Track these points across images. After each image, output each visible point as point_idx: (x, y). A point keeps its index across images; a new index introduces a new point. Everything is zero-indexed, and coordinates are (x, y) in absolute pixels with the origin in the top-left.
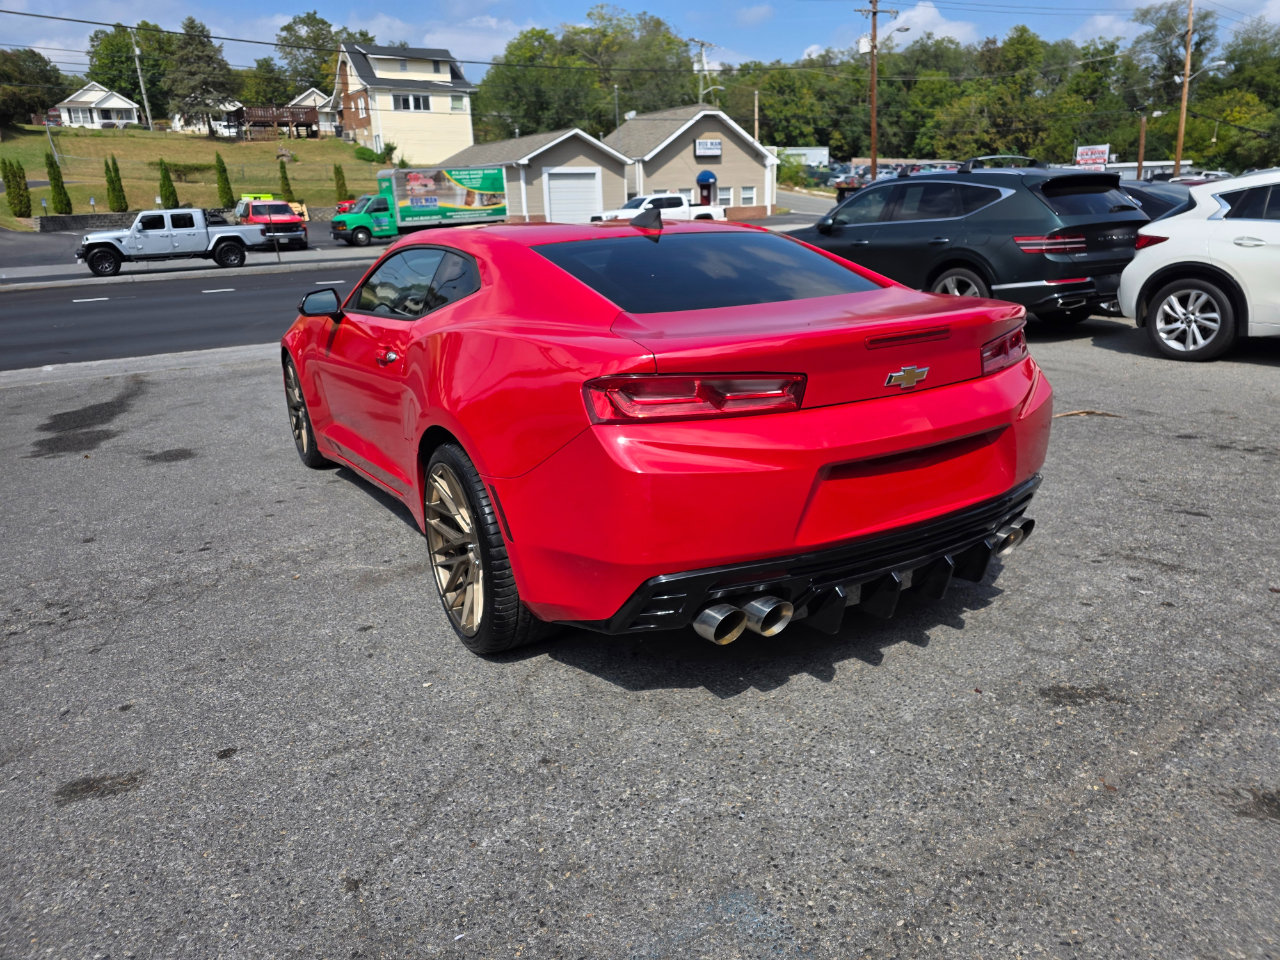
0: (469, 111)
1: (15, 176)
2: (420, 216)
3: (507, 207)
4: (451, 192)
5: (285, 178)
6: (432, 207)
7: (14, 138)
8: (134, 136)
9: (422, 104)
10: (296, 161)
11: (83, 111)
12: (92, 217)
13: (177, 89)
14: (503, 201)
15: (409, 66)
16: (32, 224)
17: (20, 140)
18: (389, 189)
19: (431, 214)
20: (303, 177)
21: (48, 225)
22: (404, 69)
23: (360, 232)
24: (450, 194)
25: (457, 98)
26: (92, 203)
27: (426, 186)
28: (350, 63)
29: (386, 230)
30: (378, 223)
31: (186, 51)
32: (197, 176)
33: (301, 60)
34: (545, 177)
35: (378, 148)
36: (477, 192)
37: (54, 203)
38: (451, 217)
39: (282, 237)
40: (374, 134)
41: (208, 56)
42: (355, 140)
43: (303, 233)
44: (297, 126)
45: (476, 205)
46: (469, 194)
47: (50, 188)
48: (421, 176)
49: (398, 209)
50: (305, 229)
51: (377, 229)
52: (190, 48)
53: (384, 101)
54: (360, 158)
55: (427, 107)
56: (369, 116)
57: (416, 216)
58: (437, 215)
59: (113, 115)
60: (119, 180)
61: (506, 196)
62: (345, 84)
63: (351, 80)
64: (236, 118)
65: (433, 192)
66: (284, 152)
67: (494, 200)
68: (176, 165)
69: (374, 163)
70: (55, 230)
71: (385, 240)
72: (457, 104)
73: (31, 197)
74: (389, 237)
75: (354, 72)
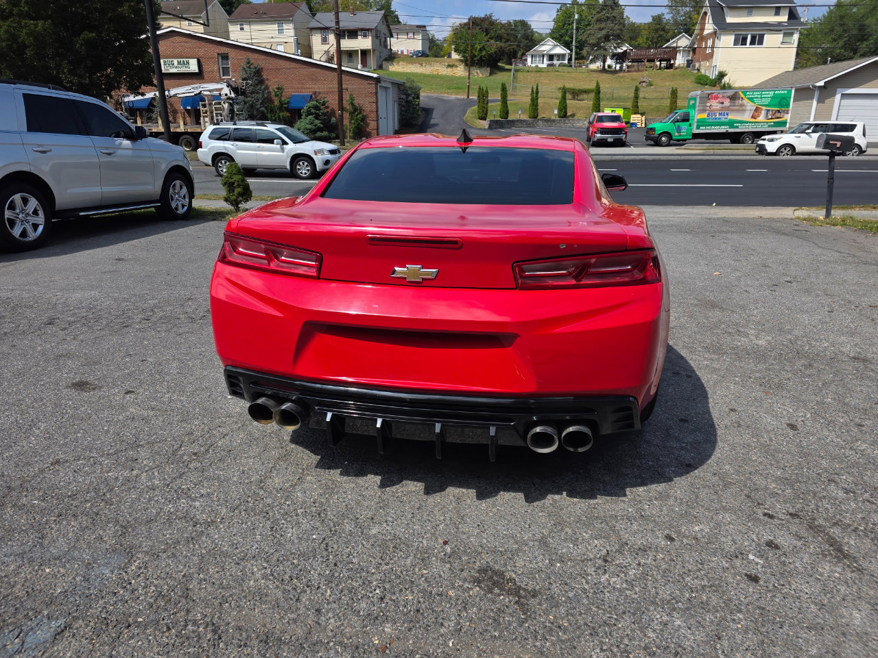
0: (796, 45)
1: (483, 96)
2: (711, 126)
3: (788, 121)
4: (741, 108)
5: (636, 97)
6: (723, 119)
7: (496, 73)
8: (558, 71)
9: (757, 40)
10: (652, 85)
11: (540, 56)
12: (518, 121)
13: (590, 40)
14: (786, 115)
15: (754, 11)
16: (485, 124)
17: (498, 75)
18: (694, 106)
19: (721, 124)
20: (651, 96)
21: (495, 125)
22: (750, 14)
23: (664, 136)
24: (742, 109)
25: (788, 34)
26: (520, 113)
27: (723, 103)
28: (709, 14)
29: (684, 135)
30: (679, 130)
31: (601, 14)
32: (585, 96)
33: (682, 13)
34: (838, 96)
35: (713, 75)
36: (764, 108)
37: (500, 112)
38: (737, 127)
39: (610, 138)
40: (713, 64)
41: (614, 17)
42: (698, 70)
43: (624, 136)
44: (660, 61)
45: (761, 118)
46: (757, 110)
47: (500, 103)
48: (721, 96)
49: (696, 120)
50: (626, 133)
51: (677, 134)
52: (604, 12)
53: (728, 40)
54: (698, 83)
55: (761, 42)
56: (713, 51)
57: (708, 126)
58: (725, 125)
59: (555, 58)
60: (537, 99)
61: (790, 112)
62: (702, 29)
63: (707, 26)
64: (620, 58)
65: (727, 108)
66: (645, 80)
67: (778, 115)
68: (574, 89)
69: (706, 87)
70: (496, 128)
71: (681, 142)
72: (787, 39)
73: (489, 109)
74: (685, 140)
75: (711, 21)
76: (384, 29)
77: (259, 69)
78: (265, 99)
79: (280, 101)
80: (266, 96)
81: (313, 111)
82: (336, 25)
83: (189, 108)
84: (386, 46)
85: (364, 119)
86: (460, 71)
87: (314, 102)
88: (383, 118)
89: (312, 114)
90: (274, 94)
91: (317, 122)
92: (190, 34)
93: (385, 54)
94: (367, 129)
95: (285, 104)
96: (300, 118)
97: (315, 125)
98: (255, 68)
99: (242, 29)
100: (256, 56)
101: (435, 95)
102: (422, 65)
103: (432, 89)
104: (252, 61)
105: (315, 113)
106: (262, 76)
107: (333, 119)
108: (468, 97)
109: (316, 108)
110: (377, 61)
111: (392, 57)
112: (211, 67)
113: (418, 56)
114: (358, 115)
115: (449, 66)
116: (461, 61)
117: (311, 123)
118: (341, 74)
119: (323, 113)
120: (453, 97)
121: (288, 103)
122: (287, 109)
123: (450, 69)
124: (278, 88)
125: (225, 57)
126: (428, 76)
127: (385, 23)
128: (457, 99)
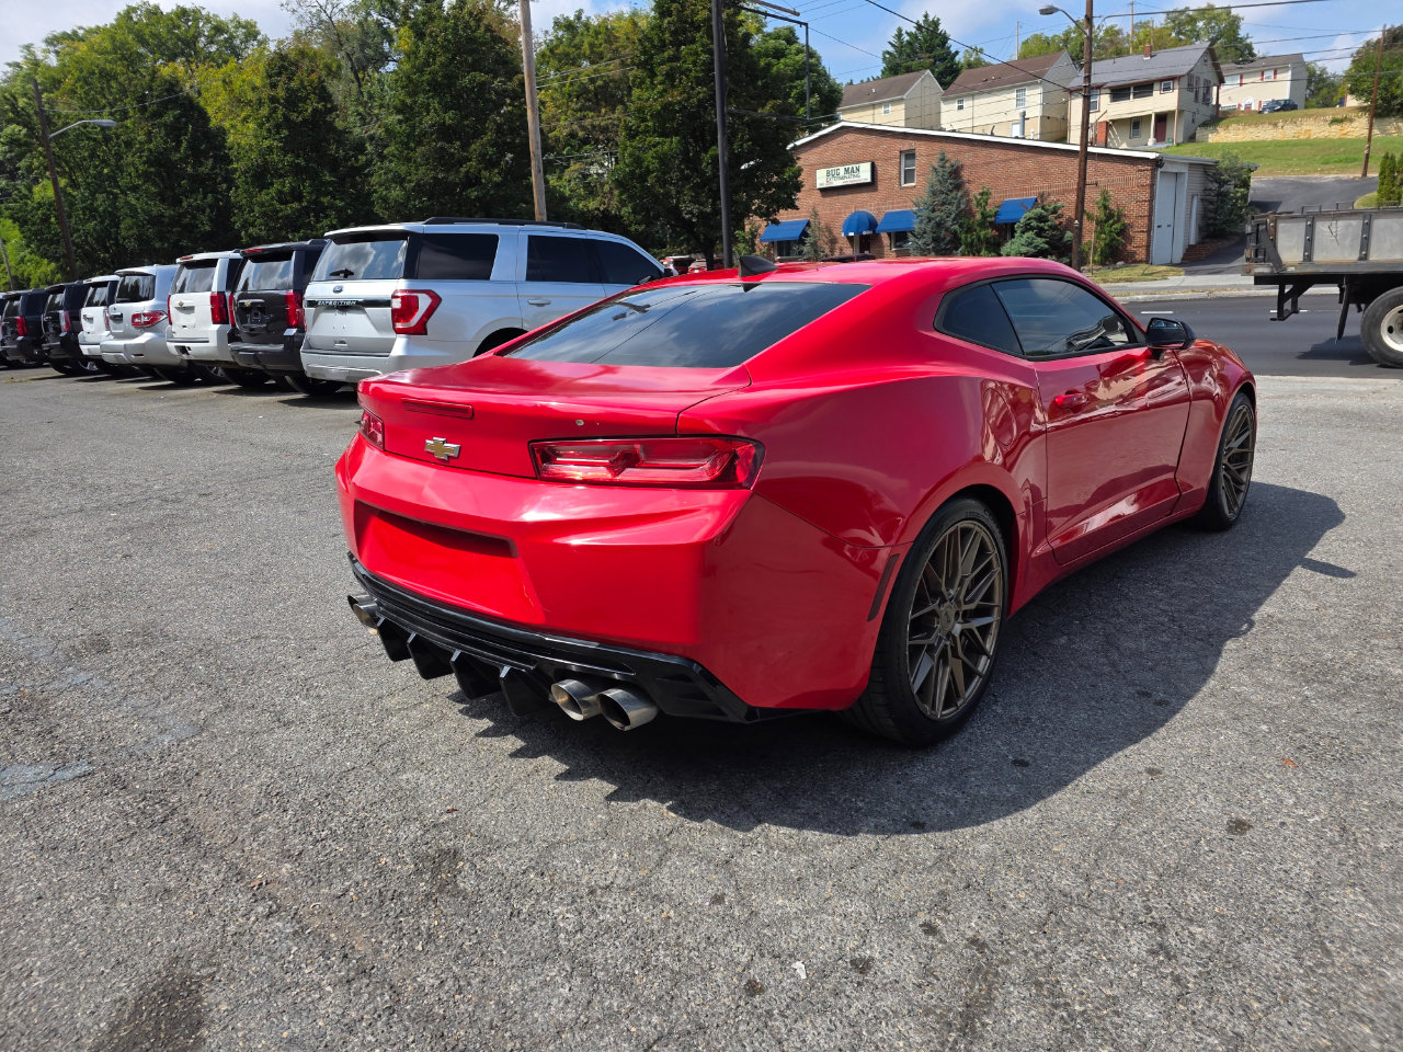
76: (1208, 73)
77: (958, 167)
78: (961, 211)
79: (982, 214)
80: (963, 206)
81: (1034, 223)
82: (1085, 82)
83: (851, 234)
84: (1207, 100)
85: (1123, 232)
86: (1359, 128)
87: (1039, 210)
88: (1165, 226)
89: (1032, 229)
90: (975, 202)
91: (1039, 241)
92: (863, 129)
93: (1205, 113)
94: (1129, 248)
95: (990, 216)
96: (1013, 237)
97: (1035, 247)
98: (952, 166)
99: (961, 108)
100: (954, 147)
101: (1293, 177)
102: (1275, 125)
103: (1289, 166)
104: (948, 156)
105: (1038, 227)
106: (960, 177)
107: (1069, 235)
108: (1365, 174)
109: (1041, 219)
110: (1186, 129)
111: (1217, 117)
112: (889, 171)
113: (1272, 110)
114: (1113, 224)
115: (1335, 121)
116: (1362, 109)
117: (1029, 244)
118: (1086, 159)
119: (1050, 227)
120: (1331, 177)
121: (996, 214)
122: (993, 225)
123: (1336, 127)
124: (982, 194)
125: (910, 155)
126: (1287, 143)
127: (1210, 62)
128: (1340, 181)
